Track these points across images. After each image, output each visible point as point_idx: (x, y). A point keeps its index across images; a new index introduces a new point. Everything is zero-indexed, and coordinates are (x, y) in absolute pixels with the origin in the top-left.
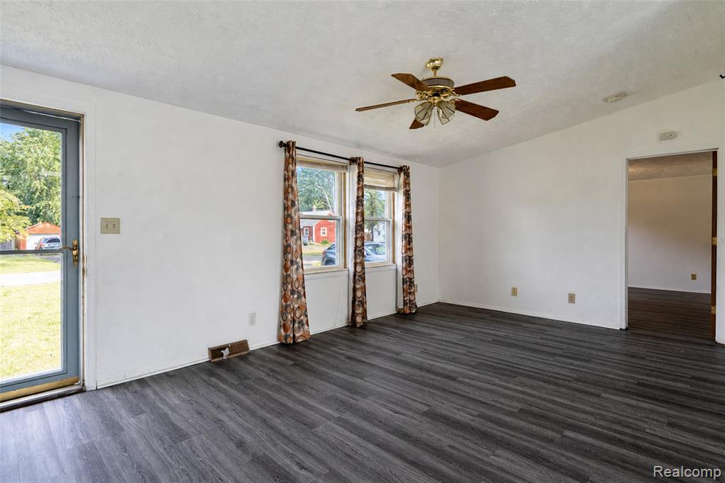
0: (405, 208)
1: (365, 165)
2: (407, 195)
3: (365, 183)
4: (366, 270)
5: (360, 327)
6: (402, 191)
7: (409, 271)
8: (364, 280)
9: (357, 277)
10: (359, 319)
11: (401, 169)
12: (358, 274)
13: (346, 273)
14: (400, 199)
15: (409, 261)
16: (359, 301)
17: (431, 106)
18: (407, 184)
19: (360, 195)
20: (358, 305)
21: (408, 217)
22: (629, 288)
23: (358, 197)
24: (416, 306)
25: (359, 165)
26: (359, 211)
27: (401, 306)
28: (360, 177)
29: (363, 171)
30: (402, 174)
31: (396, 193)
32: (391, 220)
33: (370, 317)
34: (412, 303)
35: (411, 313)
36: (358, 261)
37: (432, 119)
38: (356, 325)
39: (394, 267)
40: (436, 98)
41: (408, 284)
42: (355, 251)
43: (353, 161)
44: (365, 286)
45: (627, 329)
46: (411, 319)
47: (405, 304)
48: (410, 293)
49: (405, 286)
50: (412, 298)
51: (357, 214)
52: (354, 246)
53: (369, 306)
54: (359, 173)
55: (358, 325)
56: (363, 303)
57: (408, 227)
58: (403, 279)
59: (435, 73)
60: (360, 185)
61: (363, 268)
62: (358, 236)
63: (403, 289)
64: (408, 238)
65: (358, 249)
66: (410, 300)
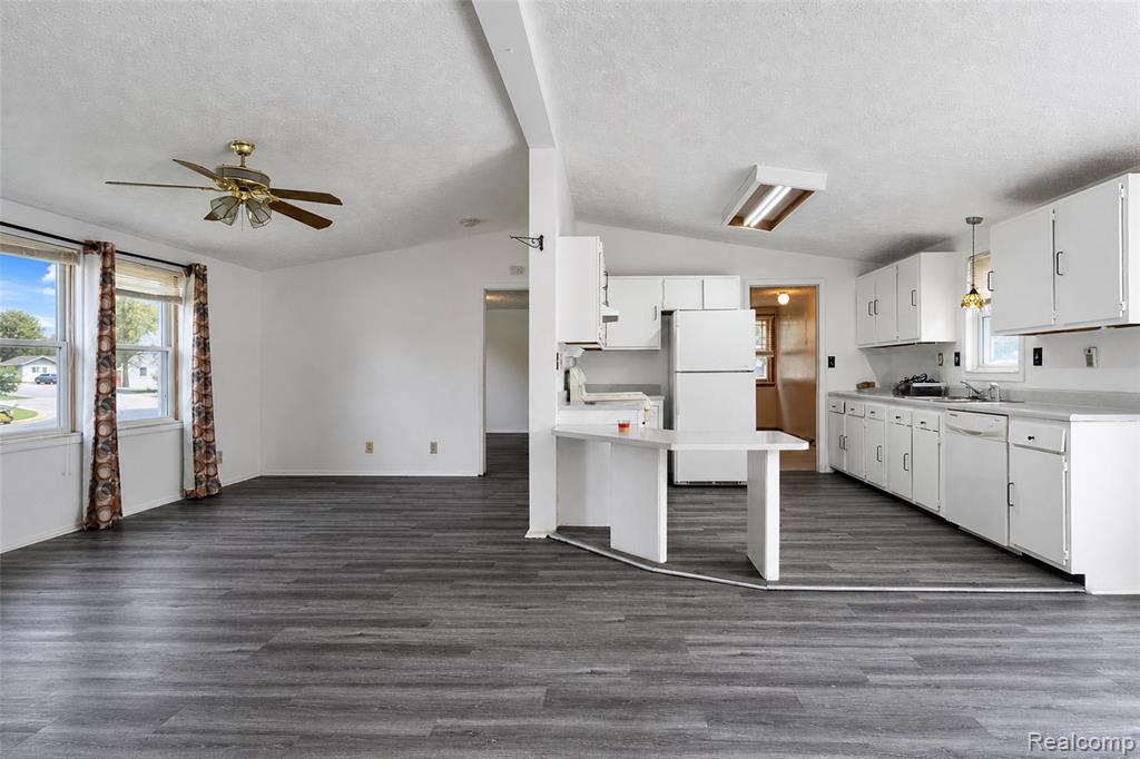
0: (199, 332)
1: (117, 255)
2: (202, 311)
3: (117, 286)
4: (119, 433)
5: (107, 528)
6: (192, 303)
7: (206, 430)
8: (114, 448)
9: (100, 446)
10: (105, 515)
11: (189, 269)
12: (101, 440)
13: (76, 439)
14: (188, 317)
15: (205, 415)
16: (105, 485)
17: (238, 201)
18: (201, 293)
19: (107, 306)
20: (103, 491)
21: (203, 345)
22: (487, 434)
23: (102, 310)
24: (219, 485)
25: (105, 254)
26: (105, 333)
27: (190, 487)
28: (107, 278)
29: (113, 267)
30: (193, 276)
31: (181, 307)
32: (171, 350)
33: (128, 510)
34: (212, 479)
35: (210, 497)
36: (102, 417)
37: (239, 218)
38: (98, 525)
39: (178, 426)
40: (244, 193)
41: (205, 450)
42: (97, 400)
43: (91, 246)
44: (117, 459)
45: (485, 474)
46: (209, 505)
47: (197, 481)
48: (207, 465)
49: (198, 453)
50: (212, 472)
51: (100, 338)
52: (95, 392)
53: (124, 494)
54: (104, 268)
55: (103, 527)
56: (113, 488)
57: (204, 360)
58: (194, 443)
59: (243, 161)
60: (107, 290)
61: (114, 430)
62: (103, 375)
63: (195, 461)
64: (204, 379)
65: (101, 398)
66: (208, 476)
